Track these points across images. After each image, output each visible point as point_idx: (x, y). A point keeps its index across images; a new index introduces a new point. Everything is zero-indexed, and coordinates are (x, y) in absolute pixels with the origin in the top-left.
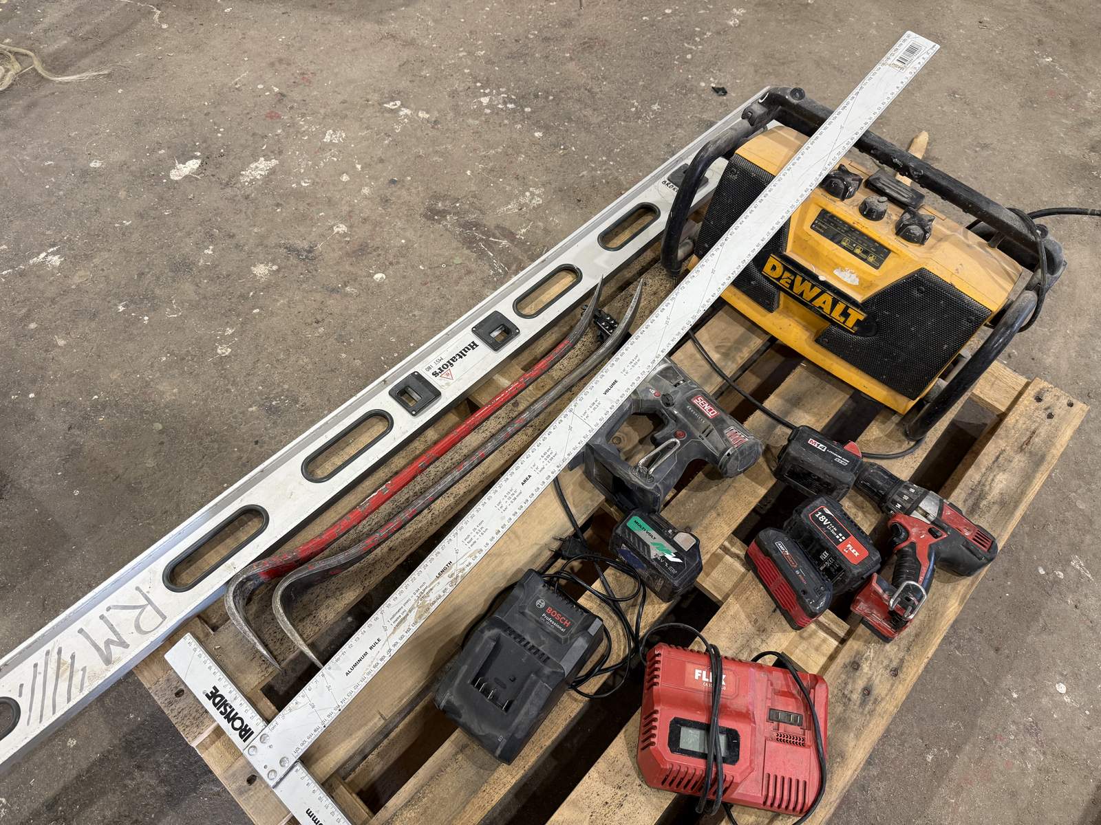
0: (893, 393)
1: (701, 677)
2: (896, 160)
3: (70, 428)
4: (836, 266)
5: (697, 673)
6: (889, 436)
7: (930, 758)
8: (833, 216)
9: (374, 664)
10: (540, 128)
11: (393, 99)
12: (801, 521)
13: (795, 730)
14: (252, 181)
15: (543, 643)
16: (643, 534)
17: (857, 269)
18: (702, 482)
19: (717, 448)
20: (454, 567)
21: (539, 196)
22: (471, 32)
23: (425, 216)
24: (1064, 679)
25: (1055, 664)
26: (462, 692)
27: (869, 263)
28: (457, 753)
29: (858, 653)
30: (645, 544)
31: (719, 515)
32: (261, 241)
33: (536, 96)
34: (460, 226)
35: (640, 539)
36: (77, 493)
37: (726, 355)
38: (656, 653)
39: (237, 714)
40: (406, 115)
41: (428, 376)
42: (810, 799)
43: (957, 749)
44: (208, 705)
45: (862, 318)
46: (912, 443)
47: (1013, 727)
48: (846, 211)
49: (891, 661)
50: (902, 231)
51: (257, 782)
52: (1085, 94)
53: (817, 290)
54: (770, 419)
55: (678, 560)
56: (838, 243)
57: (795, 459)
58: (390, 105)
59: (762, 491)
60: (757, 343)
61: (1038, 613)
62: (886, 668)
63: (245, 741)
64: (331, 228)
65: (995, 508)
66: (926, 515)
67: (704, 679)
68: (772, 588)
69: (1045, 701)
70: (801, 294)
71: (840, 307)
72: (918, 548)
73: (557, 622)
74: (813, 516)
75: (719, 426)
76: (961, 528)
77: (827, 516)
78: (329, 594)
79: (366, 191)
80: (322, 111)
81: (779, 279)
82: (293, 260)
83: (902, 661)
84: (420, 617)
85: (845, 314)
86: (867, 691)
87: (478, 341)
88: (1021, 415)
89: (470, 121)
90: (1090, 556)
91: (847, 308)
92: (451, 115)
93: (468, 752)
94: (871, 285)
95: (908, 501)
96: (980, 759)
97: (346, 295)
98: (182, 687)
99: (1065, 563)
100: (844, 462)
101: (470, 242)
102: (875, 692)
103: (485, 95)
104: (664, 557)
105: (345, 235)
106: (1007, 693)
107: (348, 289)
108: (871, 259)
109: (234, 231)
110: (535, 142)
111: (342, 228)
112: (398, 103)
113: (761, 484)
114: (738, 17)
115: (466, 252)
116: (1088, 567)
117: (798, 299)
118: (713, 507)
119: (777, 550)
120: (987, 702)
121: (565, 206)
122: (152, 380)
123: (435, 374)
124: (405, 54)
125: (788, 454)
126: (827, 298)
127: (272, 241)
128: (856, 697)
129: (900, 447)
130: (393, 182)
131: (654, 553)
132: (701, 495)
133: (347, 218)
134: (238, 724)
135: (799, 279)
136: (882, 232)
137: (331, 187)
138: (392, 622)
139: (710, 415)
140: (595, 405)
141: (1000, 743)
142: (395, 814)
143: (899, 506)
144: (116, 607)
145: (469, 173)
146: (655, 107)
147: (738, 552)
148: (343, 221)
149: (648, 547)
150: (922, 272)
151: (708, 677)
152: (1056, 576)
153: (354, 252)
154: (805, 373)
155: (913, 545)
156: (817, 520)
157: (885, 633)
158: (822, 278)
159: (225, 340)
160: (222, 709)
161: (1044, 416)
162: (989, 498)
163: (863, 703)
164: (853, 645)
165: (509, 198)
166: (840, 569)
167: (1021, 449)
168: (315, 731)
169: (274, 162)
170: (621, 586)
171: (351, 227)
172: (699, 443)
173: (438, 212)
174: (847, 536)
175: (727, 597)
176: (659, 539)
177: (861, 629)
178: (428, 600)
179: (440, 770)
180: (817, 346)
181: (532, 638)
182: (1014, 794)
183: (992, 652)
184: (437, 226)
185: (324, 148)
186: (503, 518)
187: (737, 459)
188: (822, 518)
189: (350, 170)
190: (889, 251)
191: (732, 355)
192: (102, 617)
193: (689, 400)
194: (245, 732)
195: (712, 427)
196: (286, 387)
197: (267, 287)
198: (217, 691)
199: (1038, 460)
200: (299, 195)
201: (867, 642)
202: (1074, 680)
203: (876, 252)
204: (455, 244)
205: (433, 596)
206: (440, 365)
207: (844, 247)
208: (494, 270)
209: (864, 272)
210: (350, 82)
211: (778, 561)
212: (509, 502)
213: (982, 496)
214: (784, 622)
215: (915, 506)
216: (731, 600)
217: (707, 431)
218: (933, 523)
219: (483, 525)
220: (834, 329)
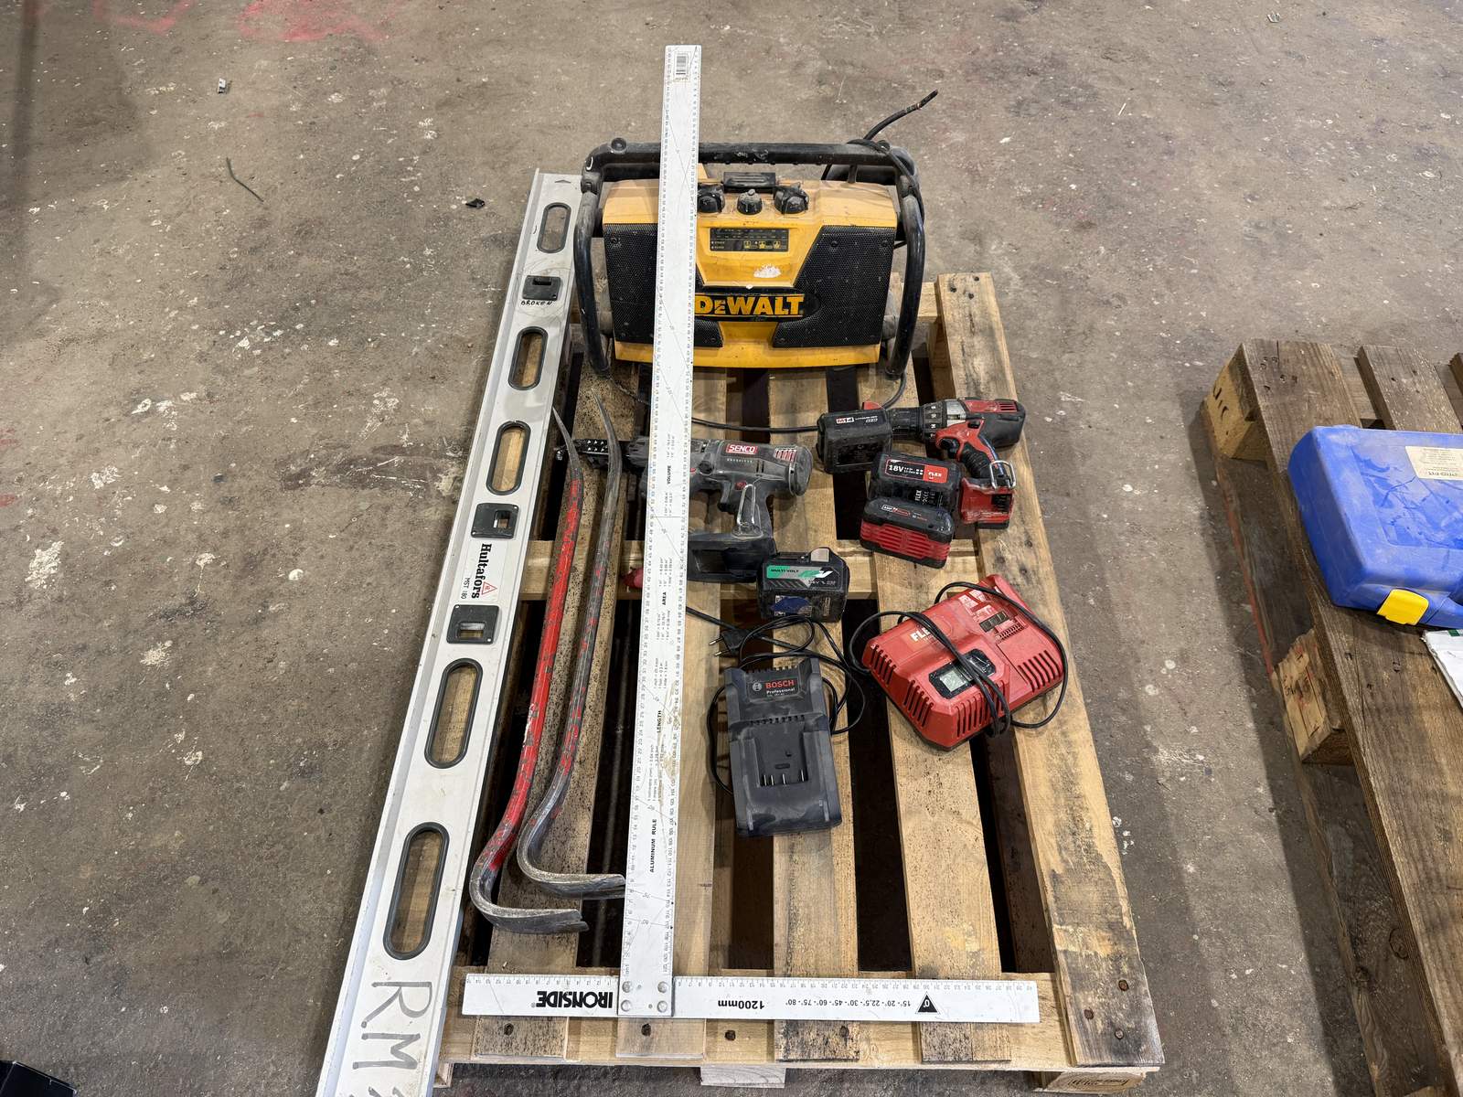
0: (859, 349)
1: (918, 637)
2: (740, 154)
3: (87, 961)
4: (754, 269)
5: (913, 636)
6: (879, 387)
7: (1092, 601)
8: (723, 230)
9: (668, 842)
10: (330, 336)
11: (137, 402)
12: (883, 482)
13: (1008, 624)
14: (48, 581)
15: (787, 710)
16: (785, 576)
17: (772, 261)
18: (781, 518)
19: (779, 475)
20: (666, 713)
21: (389, 397)
22: (161, 287)
23: (288, 488)
24: (1125, 481)
25: (1111, 476)
26: (760, 799)
27: (778, 250)
28: (791, 857)
29: (994, 550)
30: (793, 581)
31: (816, 531)
32: (124, 628)
33: (297, 309)
34: (334, 473)
35: (787, 580)
36: (165, 1009)
37: (708, 410)
38: (873, 647)
39: (581, 993)
40: (169, 408)
41: (470, 601)
42: (1058, 661)
43: (1102, 581)
44: (548, 1011)
45: (801, 299)
46: (899, 381)
47: (1123, 538)
48: (729, 218)
49: (1020, 538)
50: (784, 208)
51: (653, 1027)
52: (778, 41)
53: (751, 300)
54: (786, 435)
55: (829, 573)
56: (742, 249)
57: (838, 442)
58: (140, 409)
59: (830, 491)
60: (722, 384)
61: (1071, 450)
62: (1021, 545)
63: (610, 1006)
64: (193, 565)
65: (992, 385)
66: (957, 417)
67: (922, 636)
68: (902, 550)
69: (1125, 505)
70: (740, 312)
71: (779, 301)
72: (972, 443)
73: (783, 688)
74: (888, 471)
75: (767, 455)
76: (987, 408)
77: (897, 464)
78: (563, 839)
79: (196, 506)
80: (62, 461)
81: (713, 312)
82: (182, 624)
83: (1026, 532)
84: (673, 774)
85: (787, 305)
86: (1023, 570)
87: (487, 541)
88: (952, 309)
89: (247, 372)
90: (1069, 386)
91: (785, 298)
92: (220, 380)
93: (798, 848)
94: (791, 267)
95: (938, 417)
96: (1122, 576)
97: (276, 615)
98: (506, 1023)
99: (1057, 402)
100: (874, 419)
101: (360, 482)
102: (1029, 566)
103: (240, 338)
104: (816, 579)
105: (216, 562)
106: (1099, 518)
107: (272, 608)
108: (777, 246)
109: (79, 642)
110: (336, 353)
111: (206, 558)
112: (147, 401)
113: (824, 486)
114: (429, 128)
115: (366, 491)
116: (1074, 394)
117: (740, 318)
118: (807, 529)
119: (888, 513)
120: (1092, 534)
121: (424, 390)
122: (138, 845)
123: (474, 596)
124: (106, 349)
125: (830, 442)
126: (764, 300)
127: (137, 620)
128: (1020, 580)
129: (893, 390)
130: (218, 479)
131: (807, 581)
132: (790, 526)
133: (203, 543)
134: (590, 1000)
135: (730, 300)
136: (769, 218)
137: (154, 528)
138: (652, 798)
139: (752, 453)
140: (669, 498)
141: (1124, 555)
142: (789, 943)
143: (934, 426)
144: (371, 1017)
145: (294, 420)
146: (428, 252)
147: (852, 549)
148: (203, 550)
149: (798, 580)
150: (823, 229)
151: (923, 633)
152: (1060, 416)
153: (243, 570)
154: (779, 383)
155: (968, 445)
156: (893, 472)
157: (1001, 520)
158: (749, 287)
159: (182, 749)
160: (564, 1002)
161: (967, 298)
162: (982, 381)
163: (1028, 580)
164: (986, 548)
165: (361, 418)
166: (937, 494)
167: (973, 333)
168: (667, 938)
169: (57, 546)
170: (796, 638)
171: (215, 550)
172: (761, 481)
173: (299, 476)
174: (923, 468)
175: (874, 585)
176: (802, 569)
177: (982, 533)
178: (668, 756)
179: (791, 879)
180: (777, 351)
181: (776, 714)
182: (1161, 581)
183: (1066, 499)
184: (309, 489)
185: (104, 496)
186: (672, 643)
187: (801, 470)
188: (896, 468)
189: (158, 497)
190: (787, 230)
191: (713, 407)
192: (365, 1037)
193: (724, 453)
194: (604, 1000)
195: (761, 461)
196: (299, 740)
197: (179, 667)
198: (544, 993)
199: (990, 333)
200: (123, 558)
201: (994, 538)
202: (1131, 476)
203: (777, 238)
204: (345, 493)
205: (669, 750)
206: (472, 585)
207: (750, 250)
208: (411, 490)
209: (779, 260)
210: (67, 413)
211: (895, 520)
212: (666, 627)
213: (976, 384)
214: (929, 569)
215: (945, 416)
216: (880, 583)
217: (760, 466)
218: (967, 419)
219: (660, 661)
220: (785, 325)
